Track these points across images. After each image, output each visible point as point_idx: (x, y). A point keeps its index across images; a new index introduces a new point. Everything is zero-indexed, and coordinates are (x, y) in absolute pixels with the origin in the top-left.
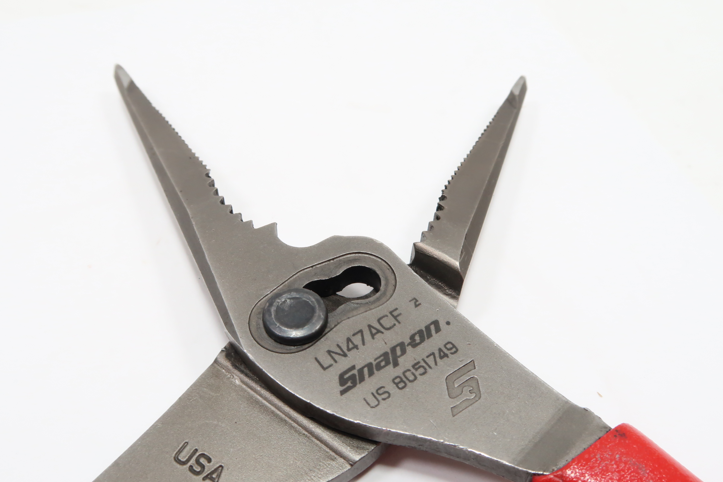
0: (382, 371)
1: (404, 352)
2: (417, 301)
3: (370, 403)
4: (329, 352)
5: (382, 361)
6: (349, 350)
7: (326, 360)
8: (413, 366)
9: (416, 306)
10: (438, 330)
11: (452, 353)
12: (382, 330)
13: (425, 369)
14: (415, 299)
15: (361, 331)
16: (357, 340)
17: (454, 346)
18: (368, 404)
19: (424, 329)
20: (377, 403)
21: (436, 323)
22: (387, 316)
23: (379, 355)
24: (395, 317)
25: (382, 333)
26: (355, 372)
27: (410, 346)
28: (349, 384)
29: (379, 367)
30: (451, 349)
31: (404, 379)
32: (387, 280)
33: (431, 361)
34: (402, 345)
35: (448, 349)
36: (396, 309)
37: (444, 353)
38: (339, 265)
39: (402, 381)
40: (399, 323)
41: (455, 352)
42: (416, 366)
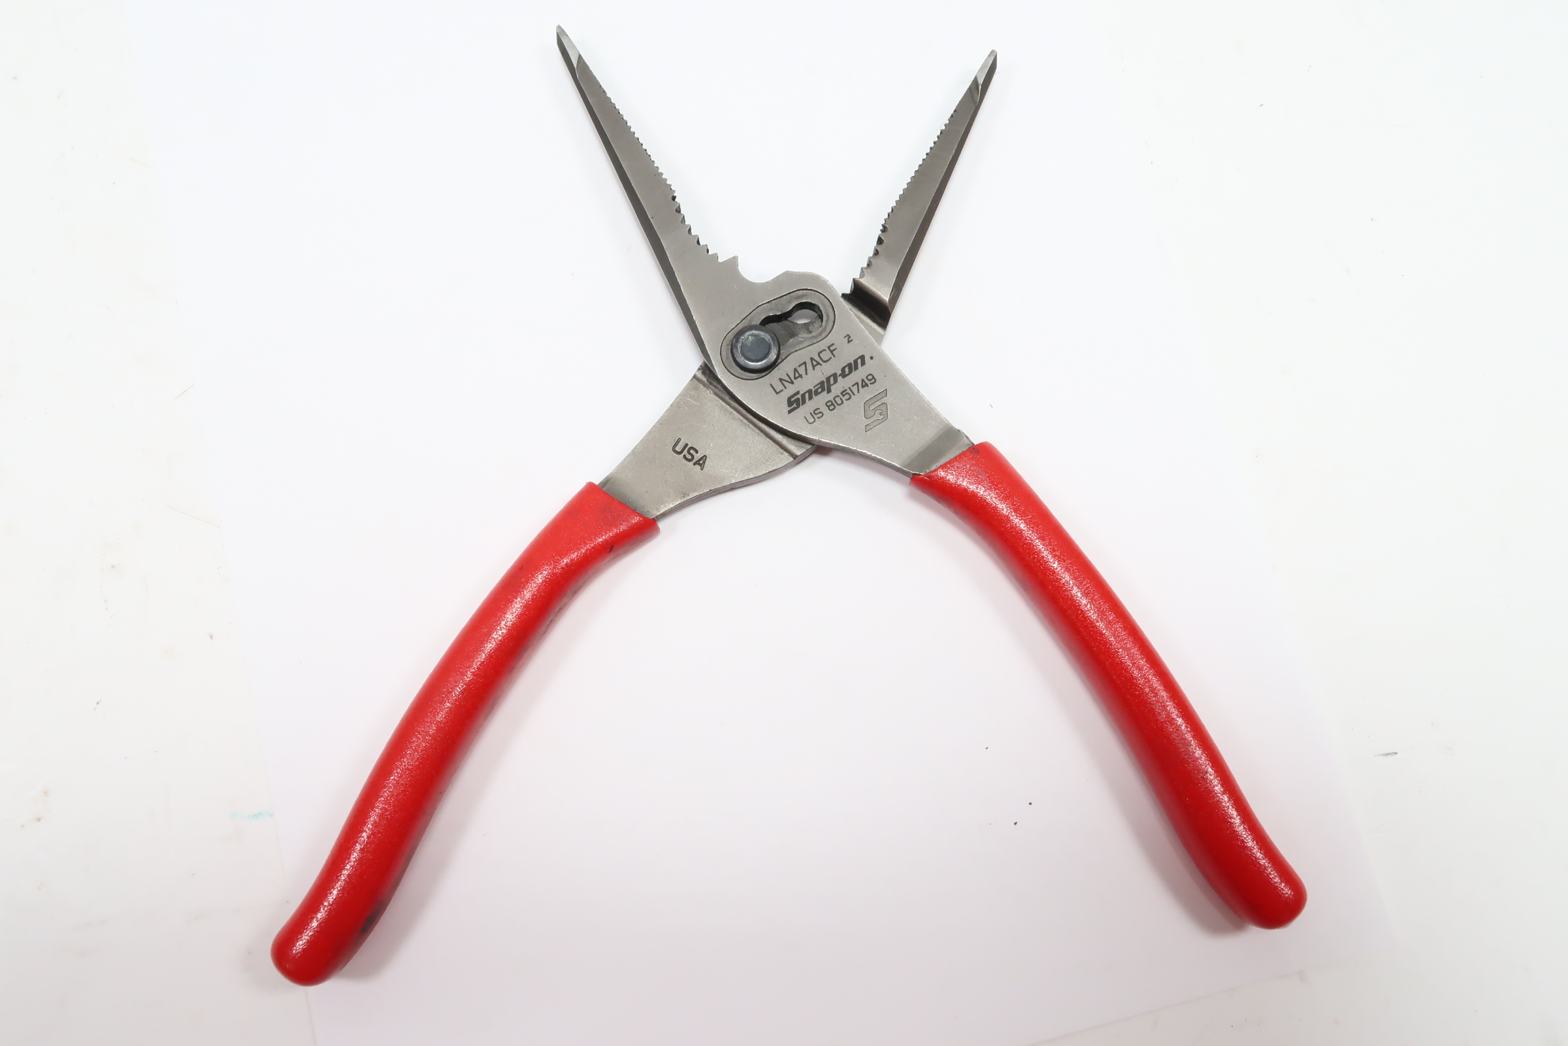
0: (819, 396)
1: (836, 381)
2: (850, 337)
3: (809, 420)
4: (781, 380)
5: (819, 388)
6: (795, 378)
7: (779, 387)
8: (842, 393)
9: (849, 342)
10: (863, 363)
11: (871, 384)
12: (821, 362)
13: (850, 396)
14: (848, 335)
15: (805, 363)
16: (802, 370)
17: (874, 378)
18: (808, 421)
19: (853, 363)
20: (813, 420)
21: (862, 358)
22: (825, 350)
23: (817, 383)
24: (832, 352)
25: (821, 365)
26: (799, 396)
27: (841, 377)
28: (795, 405)
29: (817, 393)
30: (871, 380)
31: (834, 403)
32: (828, 316)
33: (855, 389)
34: (835, 375)
35: (869, 380)
36: (833, 344)
37: (865, 383)
38: (790, 302)
39: (832, 404)
40: (834, 356)
41: (874, 383)
42: (843, 393)
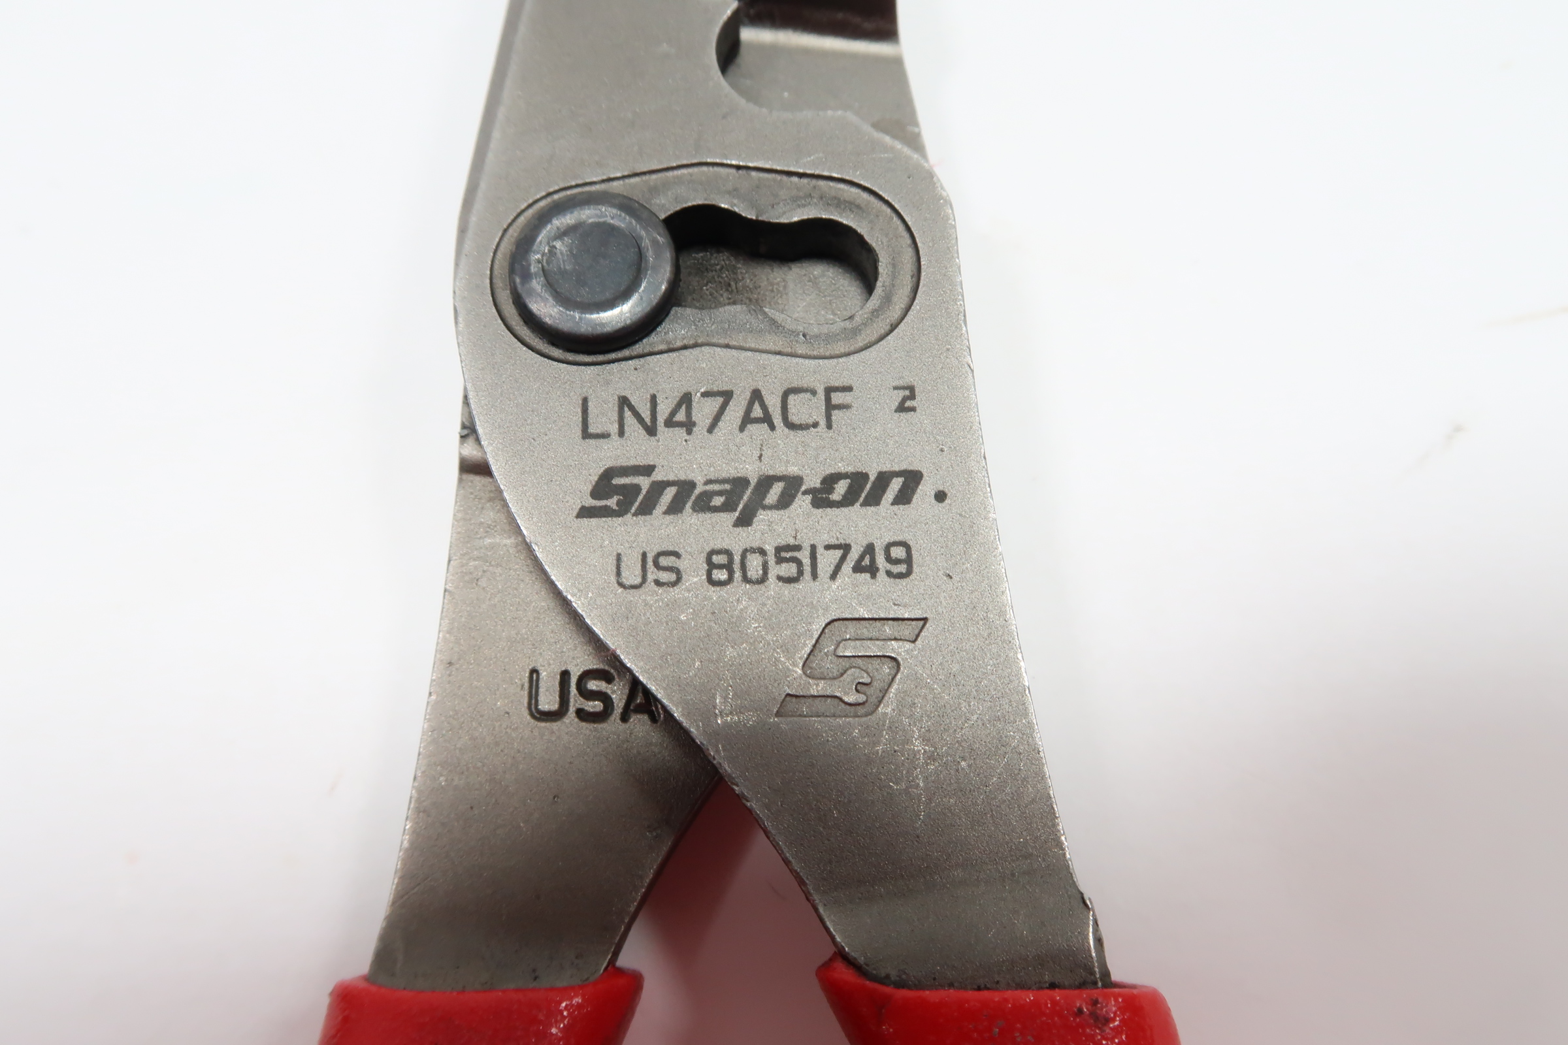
0: (703, 516)
1: (785, 502)
2: (912, 397)
3: (625, 573)
4: (624, 402)
5: (720, 493)
6: (670, 423)
7: (604, 418)
8: (779, 550)
9: (902, 408)
10: (904, 498)
11: (889, 574)
12: (777, 420)
13: (800, 573)
14: (911, 389)
15: (727, 395)
16: (704, 410)
17: (909, 561)
18: (618, 574)
19: (872, 478)
20: (638, 580)
21: (912, 479)
22: (814, 393)
23: (724, 475)
24: (830, 407)
25: (772, 427)
26: (644, 483)
27: (809, 498)
28: (612, 502)
29: (704, 505)
30: (897, 562)
31: (737, 566)
32: (887, 299)
33: (828, 560)
34: (793, 484)
35: (889, 559)
36: (849, 389)
37: (873, 560)
38: (798, 201)
39: (729, 567)
40: (829, 426)
41: (900, 576)
42: (785, 553)
